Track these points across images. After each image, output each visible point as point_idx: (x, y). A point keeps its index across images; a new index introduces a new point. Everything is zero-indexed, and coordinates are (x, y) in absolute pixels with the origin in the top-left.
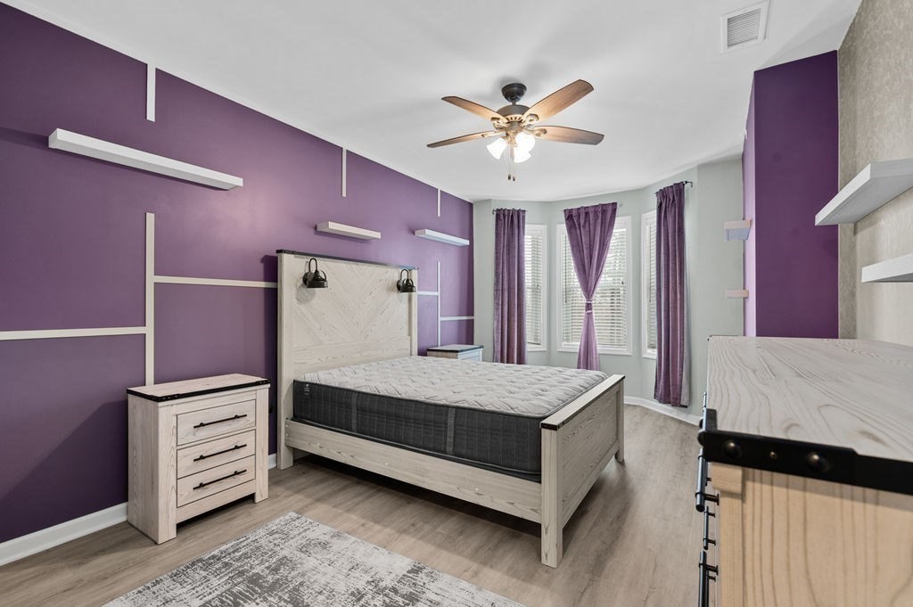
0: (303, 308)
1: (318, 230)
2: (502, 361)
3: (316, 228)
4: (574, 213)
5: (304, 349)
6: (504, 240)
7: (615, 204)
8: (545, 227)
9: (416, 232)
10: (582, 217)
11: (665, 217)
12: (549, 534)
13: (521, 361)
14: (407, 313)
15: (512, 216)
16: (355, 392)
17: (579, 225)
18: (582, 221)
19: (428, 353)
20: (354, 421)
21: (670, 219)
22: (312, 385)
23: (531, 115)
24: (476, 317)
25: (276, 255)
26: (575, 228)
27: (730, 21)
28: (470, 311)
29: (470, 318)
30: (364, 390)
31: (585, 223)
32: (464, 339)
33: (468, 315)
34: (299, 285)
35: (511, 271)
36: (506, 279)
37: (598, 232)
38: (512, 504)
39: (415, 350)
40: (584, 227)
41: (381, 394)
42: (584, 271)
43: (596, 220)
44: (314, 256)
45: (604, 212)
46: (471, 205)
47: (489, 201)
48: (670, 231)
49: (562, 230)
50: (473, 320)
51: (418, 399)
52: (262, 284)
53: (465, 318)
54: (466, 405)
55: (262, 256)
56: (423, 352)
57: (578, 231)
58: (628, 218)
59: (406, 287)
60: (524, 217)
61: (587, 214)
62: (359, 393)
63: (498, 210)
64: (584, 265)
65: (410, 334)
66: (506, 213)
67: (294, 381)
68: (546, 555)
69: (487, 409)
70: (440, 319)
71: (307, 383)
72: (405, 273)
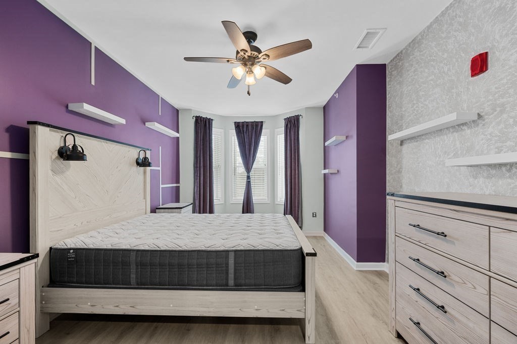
0: (58, 179)
1: (70, 108)
2: (200, 213)
3: (67, 107)
4: (241, 125)
5: (61, 217)
6: (201, 136)
7: (262, 122)
8: (223, 130)
9: (146, 123)
10: (245, 127)
11: (290, 132)
12: (310, 323)
13: (211, 212)
14: (143, 182)
15: (206, 121)
16: (134, 250)
17: (243, 131)
18: (245, 129)
19: (157, 210)
20: (133, 276)
21: (292, 133)
22: (76, 250)
23: (266, 54)
24: (182, 185)
25: (26, 126)
26: (241, 133)
27: (368, 33)
28: (177, 180)
29: (178, 185)
30: (142, 248)
31: (246, 131)
32: (174, 199)
33: (176, 183)
34: (54, 157)
35: (205, 156)
36: (202, 161)
37: (254, 136)
38: (283, 310)
39: (149, 210)
40: (246, 133)
41: (162, 249)
42: (246, 157)
43: (252, 130)
44: (71, 132)
45: (257, 126)
46: (178, 111)
47: (190, 110)
48: (293, 139)
49: (233, 133)
50: (179, 186)
51: (199, 248)
52: (8, 155)
53: (175, 185)
54: (242, 248)
55: (7, 125)
56: (154, 210)
57: (243, 135)
58: (268, 131)
59: (143, 163)
60: (212, 123)
61: (247, 125)
62: (138, 251)
63: (196, 117)
64: (246, 155)
65: (145, 198)
66: (202, 119)
67: (51, 248)
68: (309, 338)
69: (260, 249)
70: (161, 186)
71: (70, 249)
72: (142, 153)
